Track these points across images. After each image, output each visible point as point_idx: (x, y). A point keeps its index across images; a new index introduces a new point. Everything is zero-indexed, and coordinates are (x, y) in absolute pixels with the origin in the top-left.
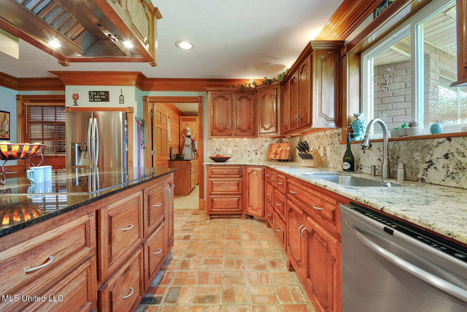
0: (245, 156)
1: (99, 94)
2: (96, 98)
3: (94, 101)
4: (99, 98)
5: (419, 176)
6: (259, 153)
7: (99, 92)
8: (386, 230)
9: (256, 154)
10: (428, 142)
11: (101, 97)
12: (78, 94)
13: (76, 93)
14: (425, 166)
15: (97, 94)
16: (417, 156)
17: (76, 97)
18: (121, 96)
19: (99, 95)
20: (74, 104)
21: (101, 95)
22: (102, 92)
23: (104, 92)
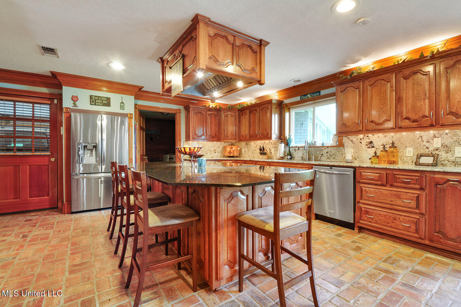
0: (209, 154)
1: (101, 98)
2: (98, 103)
3: (95, 105)
4: (101, 103)
5: (319, 159)
6: (217, 152)
7: (101, 97)
8: (330, 168)
9: (215, 152)
10: (321, 148)
11: (102, 102)
12: (77, 96)
13: (75, 95)
14: (321, 156)
15: (99, 98)
16: (318, 152)
17: (75, 99)
18: (122, 103)
19: (101, 100)
20: (74, 106)
21: (102, 100)
22: (104, 97)
23: (106, 98)
